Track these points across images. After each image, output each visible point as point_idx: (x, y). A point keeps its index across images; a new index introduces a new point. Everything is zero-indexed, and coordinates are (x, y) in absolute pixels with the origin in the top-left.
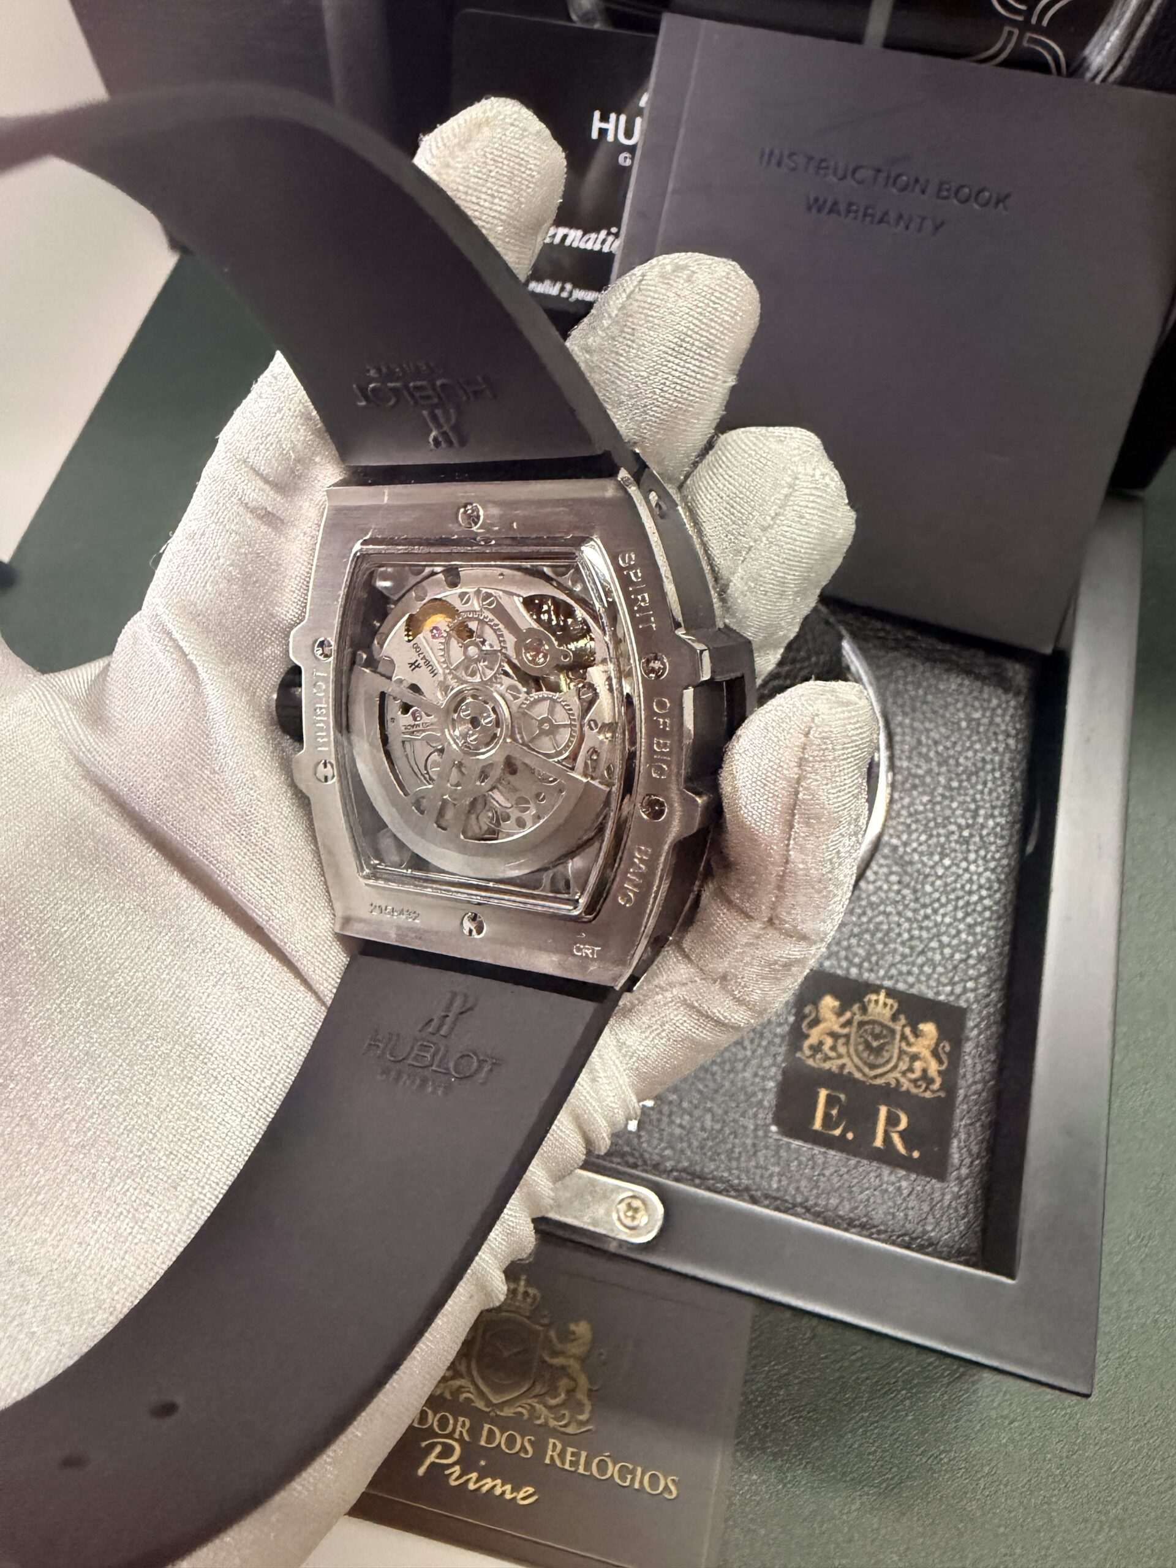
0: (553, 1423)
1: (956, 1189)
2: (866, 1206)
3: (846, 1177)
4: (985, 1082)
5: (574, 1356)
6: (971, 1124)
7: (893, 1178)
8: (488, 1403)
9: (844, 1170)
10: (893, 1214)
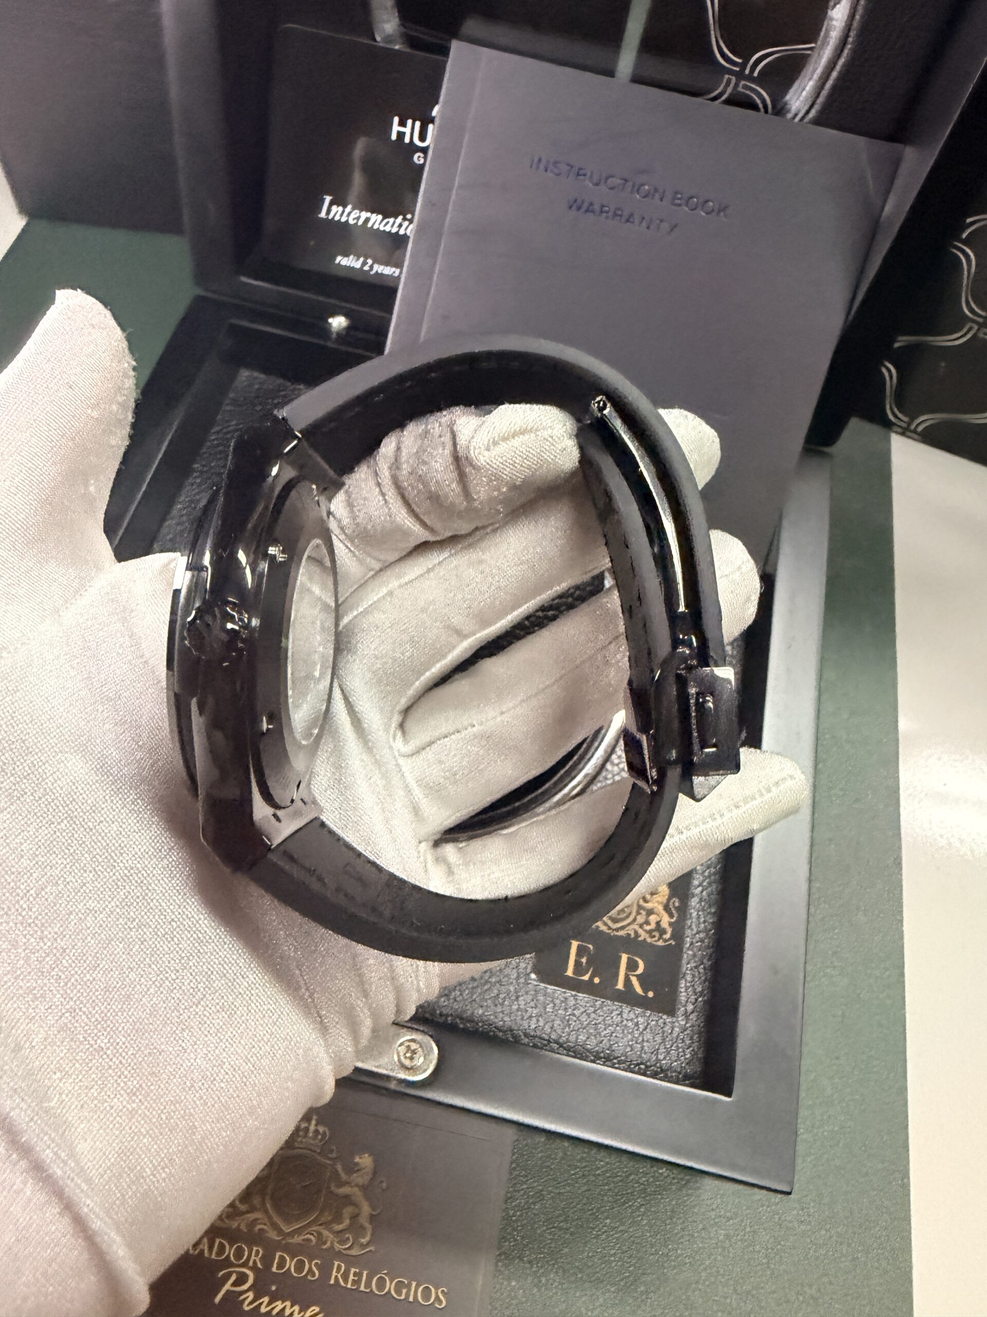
0: (338, 1247)
1: (683, 1023)
2: (610, 1040)
3: (593, 1015)
4: (706, 931)
5: (357, 1185)
6: (696, 967)
7: (632, 1015)
8: (280, 1232)
9: (592, 1009)
10: (631, 1046)
